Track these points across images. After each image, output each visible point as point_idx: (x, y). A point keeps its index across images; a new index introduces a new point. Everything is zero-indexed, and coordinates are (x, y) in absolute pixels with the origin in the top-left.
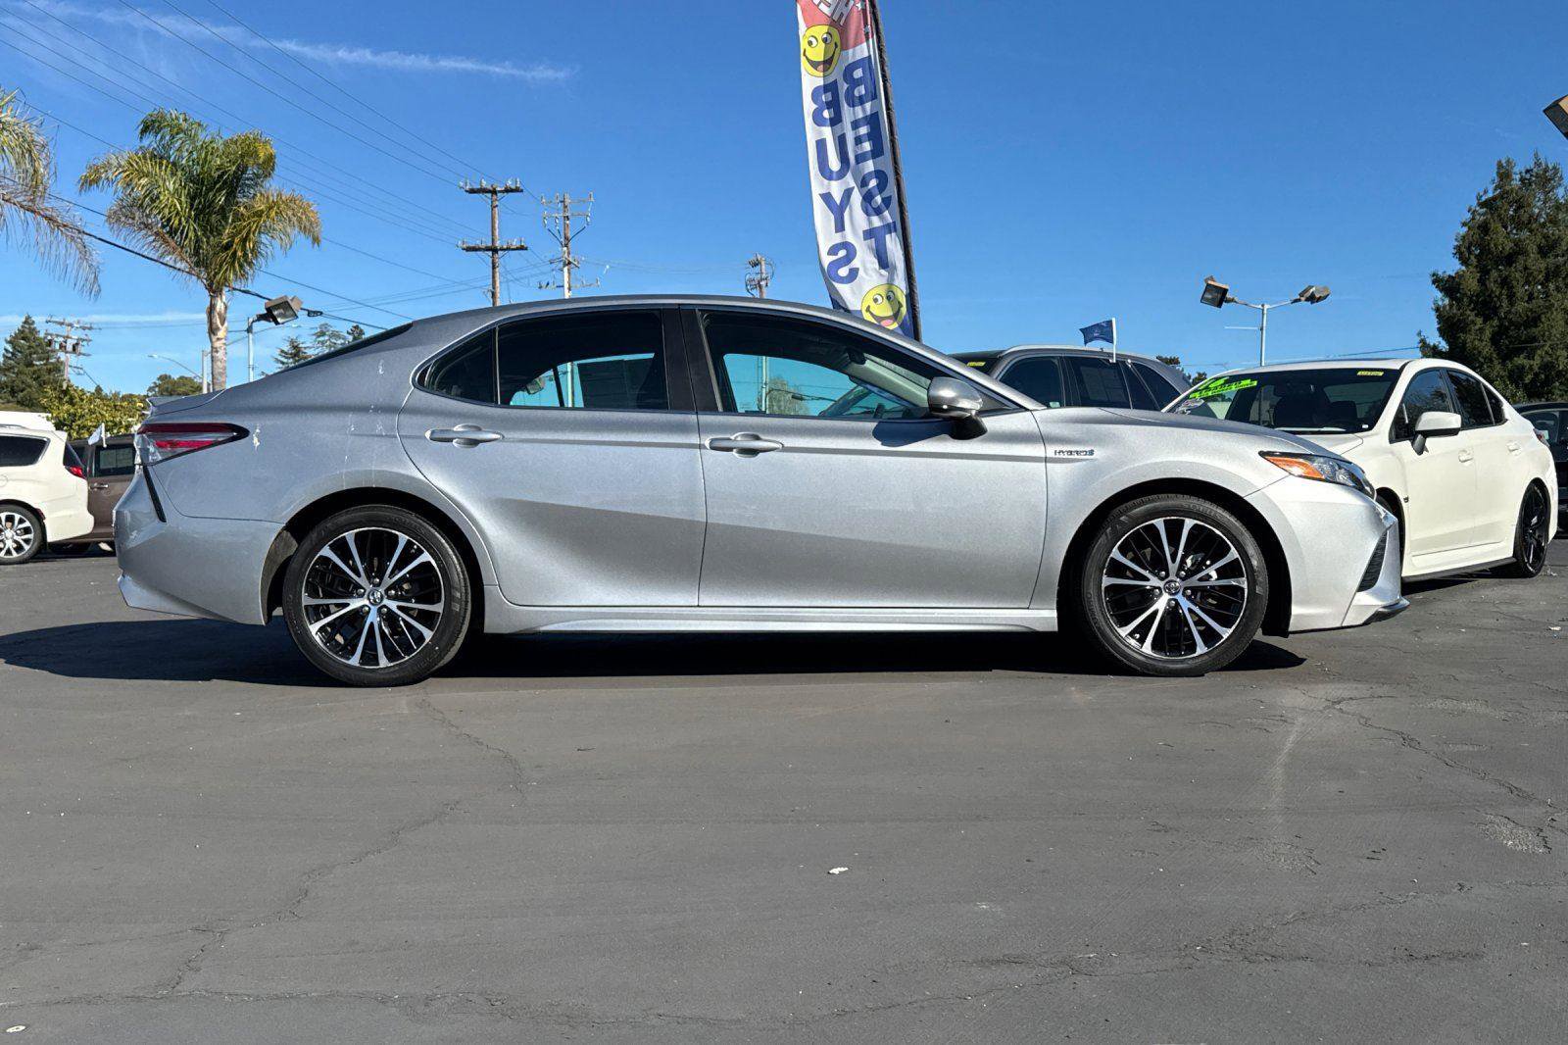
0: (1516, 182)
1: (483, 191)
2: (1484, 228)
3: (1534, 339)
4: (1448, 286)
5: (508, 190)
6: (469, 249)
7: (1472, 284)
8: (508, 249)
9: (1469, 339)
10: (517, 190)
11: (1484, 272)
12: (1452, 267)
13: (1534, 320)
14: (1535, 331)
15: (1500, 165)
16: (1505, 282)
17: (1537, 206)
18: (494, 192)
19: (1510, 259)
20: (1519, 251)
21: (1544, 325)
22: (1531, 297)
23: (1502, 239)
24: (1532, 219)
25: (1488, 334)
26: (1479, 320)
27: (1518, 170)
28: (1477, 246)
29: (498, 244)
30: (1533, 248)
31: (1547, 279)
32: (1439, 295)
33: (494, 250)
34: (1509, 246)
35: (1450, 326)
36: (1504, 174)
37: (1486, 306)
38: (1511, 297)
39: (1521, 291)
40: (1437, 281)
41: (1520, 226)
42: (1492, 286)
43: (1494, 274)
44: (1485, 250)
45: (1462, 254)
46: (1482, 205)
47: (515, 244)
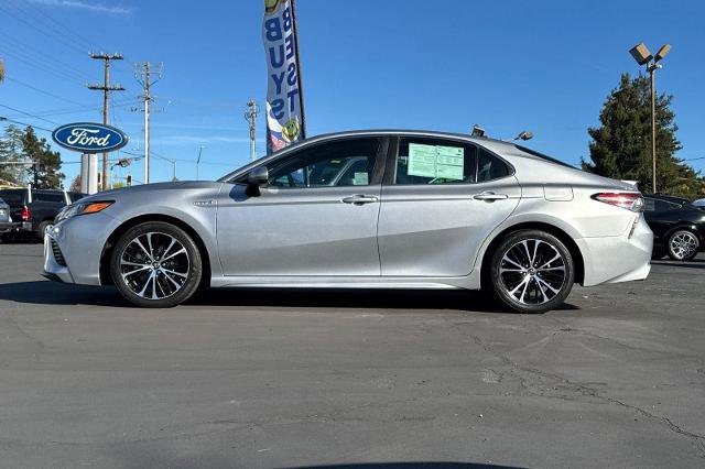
0: (630, 85)
1: (102, 58)
2: (614, 107)
3: (637, 163)
4: (596, 135)
5: (115, 58)
6: (92, 88)
7: (607, 135)
8: (114, 89)
9: (605, 161)
10: (120, 58)
11: (613, 128)
12: (598, 125)
13: (637, 153)
14: (637, 159)
15: (623, 76)
16: (623, 134)
17: (640, 97)
18: (107, 58)
19: (626, 123)
20: (631, 118)
21: (642, 156)
22: (635, 142)
23: (622, 113)
24: (638, 103)
25: (615, 158)
26: (610, 153)
27: (632, 78)
28: (610, 116)
29: (108, 86)
30: (637, 118)
31: (644, 134)
32: (592, 139)
33: (106, 90)
34: (626, 116)
35: (596, 154)
36: (625, 81)
37: (614, 146)
38: (626, 141)
39: (630, 139)
40: (591, 132)
41: (631, 106)
42: (617, 135)
43: (618, 130)
44: (614, 117)
45: (603, 119)
46: (614, 95)
47: (118, 86)
